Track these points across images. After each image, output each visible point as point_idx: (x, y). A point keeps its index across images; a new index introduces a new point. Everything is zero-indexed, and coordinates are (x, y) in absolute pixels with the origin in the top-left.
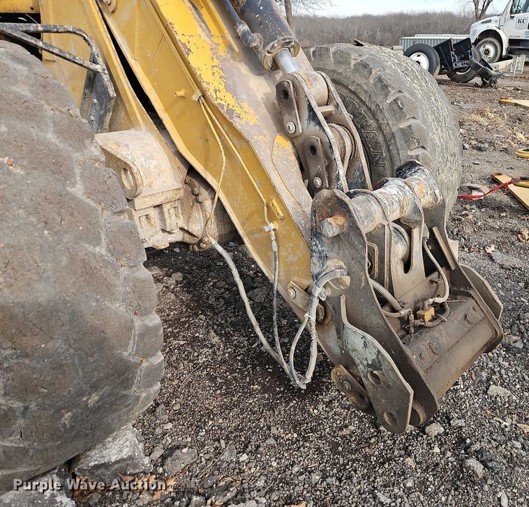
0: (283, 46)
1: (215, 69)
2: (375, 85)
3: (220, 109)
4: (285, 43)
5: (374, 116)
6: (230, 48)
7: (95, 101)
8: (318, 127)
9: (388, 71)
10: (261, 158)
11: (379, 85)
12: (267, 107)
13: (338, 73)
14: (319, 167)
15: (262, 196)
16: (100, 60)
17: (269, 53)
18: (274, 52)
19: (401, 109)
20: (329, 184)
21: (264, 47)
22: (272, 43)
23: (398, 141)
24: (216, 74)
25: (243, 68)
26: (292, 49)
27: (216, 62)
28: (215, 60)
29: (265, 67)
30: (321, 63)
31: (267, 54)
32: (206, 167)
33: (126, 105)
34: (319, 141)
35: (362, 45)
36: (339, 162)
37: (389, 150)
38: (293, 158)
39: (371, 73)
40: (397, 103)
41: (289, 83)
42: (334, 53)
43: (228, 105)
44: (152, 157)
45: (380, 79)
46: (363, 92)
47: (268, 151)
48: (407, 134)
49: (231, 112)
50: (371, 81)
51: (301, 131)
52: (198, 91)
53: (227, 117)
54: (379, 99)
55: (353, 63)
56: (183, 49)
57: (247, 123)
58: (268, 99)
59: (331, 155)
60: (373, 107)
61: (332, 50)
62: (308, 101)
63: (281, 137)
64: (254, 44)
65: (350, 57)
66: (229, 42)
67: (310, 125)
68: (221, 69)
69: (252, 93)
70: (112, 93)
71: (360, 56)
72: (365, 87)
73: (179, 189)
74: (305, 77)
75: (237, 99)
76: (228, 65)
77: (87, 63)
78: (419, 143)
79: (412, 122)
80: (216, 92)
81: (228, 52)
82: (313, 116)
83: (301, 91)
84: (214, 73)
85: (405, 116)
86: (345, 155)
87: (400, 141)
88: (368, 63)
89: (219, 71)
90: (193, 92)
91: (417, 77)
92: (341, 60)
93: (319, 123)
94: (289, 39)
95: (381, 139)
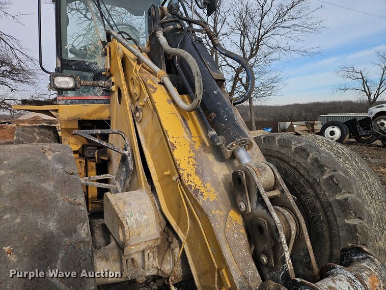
0: (240, 145)
1: (190, 159)
2: (312, 164)
3: (189, 189)
4: (242, 143)
5: (312, 187)
6: (203, 144)
7: (124, 169)
8: (265, 211)
9: (323, 155)
10: (216, 230)
11: (316, 164)
12: (225, 186)
13: (282, 154)
14: (266, 246)
15: (215, 262)
16: (129, 148)
17: (229, 149)
18: (233, 148)
19: (337, 185)
20: (275, 264)
21: (226, 145)
22: (232, 143)
23: (335, 209)
24: (191, 163)
25: (211, 157)
26: (247, 146)
27: (192, 154)
28: (191, 152)
29: (226, 158)
30: (269, 146)
31: (228, 150)
32: (178, 224)
33: (138, 174)
34: (266, 223)
35: (300, 135)
36: (285, 246)
37: (326, 216)
38: (243, 231)
39: (309, 155)
40: (333, 180)
41: (242, 173)
42: (279, 140)
43: (196, 185)
44: (144, 213)
45: (316, 160)
46: (302, 168)
47: (222, 224)
48: (344, 205)
49: (197, 191)
50: (309, 161)
51: (250, 211)
52: (177, 174)
53: (194, 195)
54: (316, 175)
55: (293, 147)
56: (171, 147)
57: (208, 200)
58: (226, 179)
59: (277, 238)
60: (311, 180)
61: (277, 138)
62: (258, 188)
63: (234, 212)
64: (218, 144)
65: (291, 143)
66: (203, 140)
67: (259, 208)
68: (195, 159)
69: (215, 175)
70: (131, 167)
71: (299, 143)
72: (304, 165)
73: (158, 239)
74: (255, 168)
75: (203, 181)
76: (200, 156)
77: (121, 150)
78: (356, 214)
79: (347, 195)
80: (188, 176)
81: (201, 147)
82: (261, 201)
83: (252, 180)
84: (189, 162)
85: (341, 191)
86: (290, 237)
87: (337, 211)
88: (306, 148)
89: (193, 160)
90: (174, 174)
91: (348, 158)
92: (284, 145)
93: (266, 208)
94: (245, 140)
95: (318, 205)
